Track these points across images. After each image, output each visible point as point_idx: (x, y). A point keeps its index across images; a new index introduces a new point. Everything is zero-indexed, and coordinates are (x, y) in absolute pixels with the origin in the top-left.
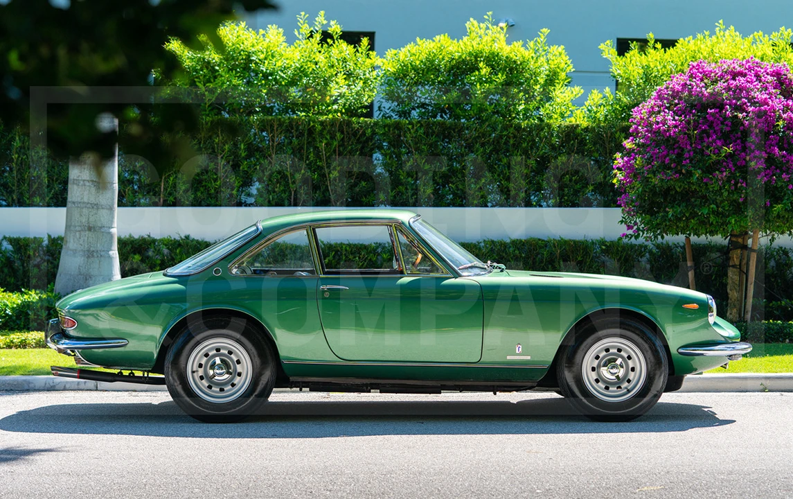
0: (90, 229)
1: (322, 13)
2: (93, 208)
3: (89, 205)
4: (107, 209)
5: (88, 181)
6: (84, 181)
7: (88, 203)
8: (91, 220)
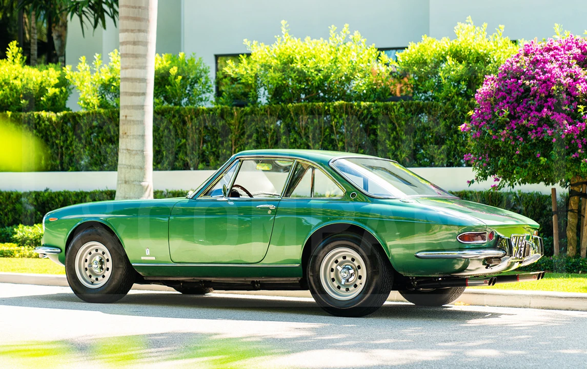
0: (126, 182)
1: (347, 25)
2: (127, 168)
3: (125, 166)
4: (138, 169)
5: (125, 150)
6: (123, 149)
7: (125, 165)
8: (126, 176)
